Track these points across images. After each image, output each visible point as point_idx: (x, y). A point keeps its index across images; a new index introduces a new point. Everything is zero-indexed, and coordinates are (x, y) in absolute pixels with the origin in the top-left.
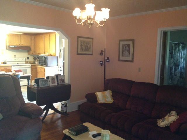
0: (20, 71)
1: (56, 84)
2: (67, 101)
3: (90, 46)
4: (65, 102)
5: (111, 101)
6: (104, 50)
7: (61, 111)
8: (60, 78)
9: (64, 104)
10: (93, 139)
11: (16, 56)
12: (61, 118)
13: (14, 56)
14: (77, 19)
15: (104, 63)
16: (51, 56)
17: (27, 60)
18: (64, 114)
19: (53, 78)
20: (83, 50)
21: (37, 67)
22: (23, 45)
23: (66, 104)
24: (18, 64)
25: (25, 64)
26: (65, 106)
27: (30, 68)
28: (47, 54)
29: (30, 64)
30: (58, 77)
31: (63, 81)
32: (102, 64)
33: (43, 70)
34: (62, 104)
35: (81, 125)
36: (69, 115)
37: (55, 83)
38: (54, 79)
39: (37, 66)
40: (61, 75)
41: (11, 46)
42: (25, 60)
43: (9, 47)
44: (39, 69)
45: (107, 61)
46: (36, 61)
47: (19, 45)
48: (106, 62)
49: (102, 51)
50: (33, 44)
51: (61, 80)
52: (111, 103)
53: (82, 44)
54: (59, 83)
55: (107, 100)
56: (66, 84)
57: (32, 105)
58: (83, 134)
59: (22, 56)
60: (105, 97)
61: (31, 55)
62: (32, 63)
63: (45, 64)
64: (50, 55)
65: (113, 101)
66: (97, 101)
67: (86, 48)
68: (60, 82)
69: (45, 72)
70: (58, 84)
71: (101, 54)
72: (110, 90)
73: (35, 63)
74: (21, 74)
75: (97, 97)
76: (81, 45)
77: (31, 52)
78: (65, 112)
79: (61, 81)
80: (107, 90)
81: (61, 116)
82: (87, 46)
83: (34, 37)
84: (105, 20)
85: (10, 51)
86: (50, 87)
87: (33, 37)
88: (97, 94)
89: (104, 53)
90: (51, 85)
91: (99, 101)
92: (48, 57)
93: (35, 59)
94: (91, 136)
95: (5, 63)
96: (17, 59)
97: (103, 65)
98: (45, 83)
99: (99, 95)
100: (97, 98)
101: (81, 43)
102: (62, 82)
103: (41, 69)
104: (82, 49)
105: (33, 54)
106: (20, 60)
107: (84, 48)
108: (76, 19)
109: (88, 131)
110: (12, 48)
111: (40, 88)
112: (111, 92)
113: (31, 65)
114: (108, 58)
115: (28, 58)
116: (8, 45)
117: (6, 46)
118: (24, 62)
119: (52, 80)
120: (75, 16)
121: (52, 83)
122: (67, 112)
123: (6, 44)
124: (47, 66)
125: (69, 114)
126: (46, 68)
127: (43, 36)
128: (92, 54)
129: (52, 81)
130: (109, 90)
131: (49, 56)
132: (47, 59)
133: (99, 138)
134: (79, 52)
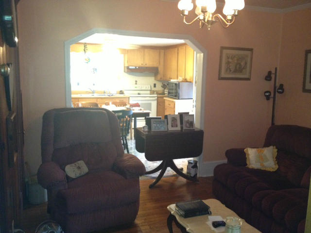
0: (137, 105)
1: (179, 128)
2: (198, 158)
3: (246, 63)
4: (196, 159)
5: (274, 166)
6: (273, 72)
7: (187, 173)
8: (185, 119)
9: (191, 163)
10: (213, 228)
11: (137, 83)
12: (187, 185)
13: (135, 82)
14: (186, 15)
15: (272, 95)
16: (187, 81)
17: (153, 89)
18: (192, 179)
19: (174, 119)
20: (230, 71)
21: (165, 100)
22: (147, 66)
23: (196, 162)
24: (139, 94)
25: (150, 94)
26: (193, 166)
27: (156, 102)
28: (180, 79)
29: (156, 95)
30: (182, 117)
31: (192, 124)
32: (268, 98)
33: (172, 105)
34: (189, 163)
35: (199, 200)
36: (198, 183)
37: (177, 126)
38: (176, 120)
39: (165, 98)
40: (188, 113)
41: (130, 67)
42: (150, 89)
43: (128, 68)
44: (167, 103)
45: (279, 92)
46: (166, 90)
47: (143, 66)
48: (277, 93)
49: (270, 73)
50: (162, 63)
51: (187, 122)
52: (273, 172)
53: (230, 60)
54: (184, 128)
55: (266, 164)
56: (196, 130)
57: (131, 158)
58: (199, 217)
59: (146, 83)
60: (261, 158)
61: (158, 81)
62: (160, 94)
63: (176, 96)
64: (185, 81)
65: (277, 167)
66: (247, 164)
67: (236, 67)
68: (186, 126)
69: (174, 108)
70: (182, 128)
71: (268, 77)
72: (275, 147)
73: (163, 94)
74: (136, 110)
75: (247, 156)
76: (228, 63)
77: (159, 75)
78: (192, 175)
79: (188, 124)
80: (268, 146)
81: (187, 182)
82: (240, 64)
83: (164, 53)
84: (235, 12)
85: (130, 74)
86: (169, 132)
87: (162, 51)
88: (247, 151)
89: (273, 76)
90: (170, 130)
91: (250, 164)
92: (180, 83)
93: (164, 86)
94: (210, 223)
95: (121, 92)
96: (139, 87)
97: (272, 100)
98: (161, 125)
99: (252, 154)
100: (246, 158)
101: (228, 58)
102: (188, 126)
103: (170, 103)
104: (228, 70)
105: (161, 78)
106: (142, 89)
107: (232, 67)
108: (184, 15)
109: (209, 213)
110: (130, 71)
111: (152, 133)
112: (276, 150)
113: (158, 97)
114: (281, 86)
115: (155, 85)
116: (126, 65)
117: (125, 67)
118: (149, 92)
119: (173, 120)
120: (181, 10)
121: (172, 126)
122: (198, 176)
123: (124, 64)
124: (179, 99)
125: (198, 181)
126: (176, 101)
127: (177, 49)
128: (248, 79)
129: (172, 124)
130: (273, 146)
131: (182, 81)
132: (179, 88)
133: (222, 229)
134: (223, 75)
